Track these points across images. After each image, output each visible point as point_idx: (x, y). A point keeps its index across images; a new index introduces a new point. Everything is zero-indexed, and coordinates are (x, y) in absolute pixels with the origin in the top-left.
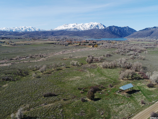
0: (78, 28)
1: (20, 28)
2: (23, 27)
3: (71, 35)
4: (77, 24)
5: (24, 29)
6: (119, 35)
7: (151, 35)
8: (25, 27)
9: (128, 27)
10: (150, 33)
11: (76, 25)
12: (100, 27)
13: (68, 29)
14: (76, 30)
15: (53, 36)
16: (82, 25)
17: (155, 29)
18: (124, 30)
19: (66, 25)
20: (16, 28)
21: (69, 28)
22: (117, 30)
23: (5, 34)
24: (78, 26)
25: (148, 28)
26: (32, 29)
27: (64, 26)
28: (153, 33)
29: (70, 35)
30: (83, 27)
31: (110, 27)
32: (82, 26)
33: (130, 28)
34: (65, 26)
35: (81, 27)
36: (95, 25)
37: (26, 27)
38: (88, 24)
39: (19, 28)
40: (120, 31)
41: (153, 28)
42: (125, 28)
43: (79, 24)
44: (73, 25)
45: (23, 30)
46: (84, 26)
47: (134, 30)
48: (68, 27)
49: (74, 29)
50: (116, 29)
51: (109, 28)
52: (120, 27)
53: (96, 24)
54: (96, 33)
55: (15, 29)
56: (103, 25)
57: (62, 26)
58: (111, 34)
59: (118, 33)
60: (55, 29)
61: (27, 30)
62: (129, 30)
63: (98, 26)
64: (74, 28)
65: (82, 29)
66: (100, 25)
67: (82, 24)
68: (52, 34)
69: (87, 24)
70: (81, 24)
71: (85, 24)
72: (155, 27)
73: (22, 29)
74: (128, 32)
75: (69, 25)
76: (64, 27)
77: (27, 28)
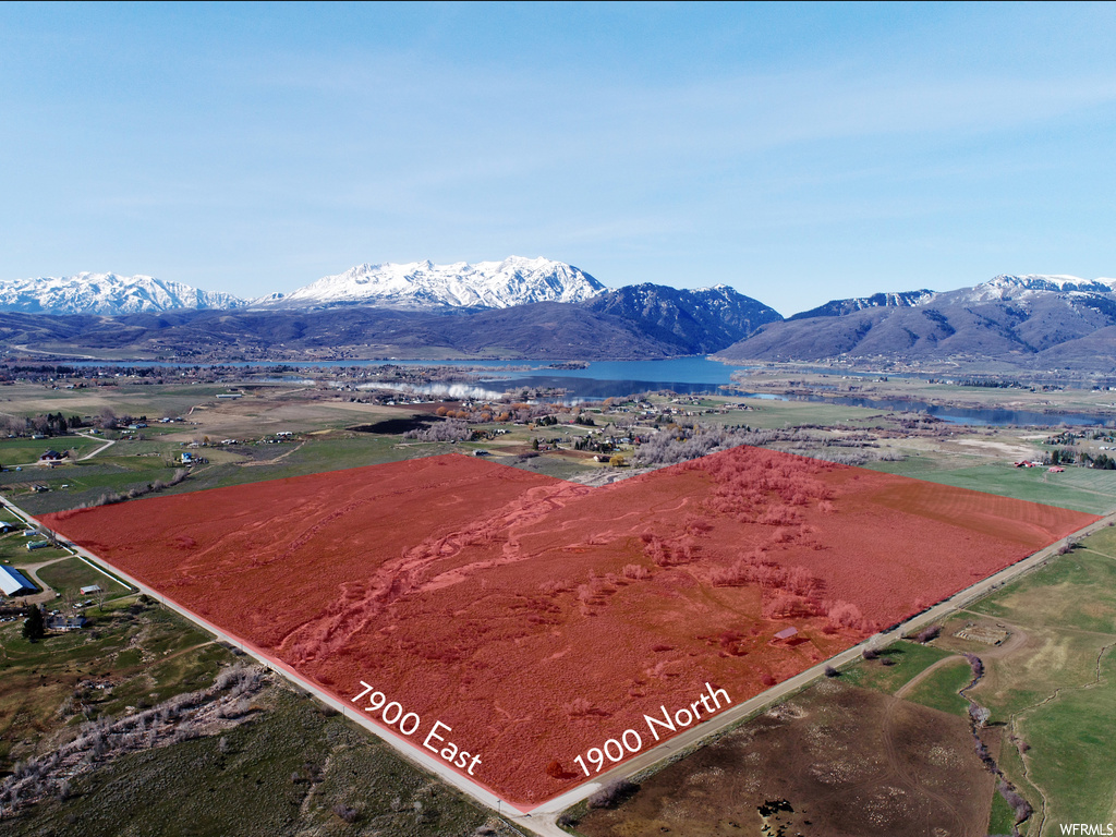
0: (439, 293)
1: (80, 281)
2: (99, 278)
3: (409, 339)
4: (430, 265)
5: (109, 292)
6: (679, 341)
7: (861, 345)
8: (112, 279)
9: (728, 289)
10: (854, 336)
11: (423, 268)
12: (567, 287)
13: (379, 296)
14: (427, 305)
15: (308, 345)
16: (463, 274)
17: (882, 309)
18: (706, 307)
19: (369, 274)
20: (57, 283)
21: (384, 288)
22: (668, 310)
23: (24, 336)
24: (437, 275)
25: (840, 302)
26: (158, 289)
27: (352, 275)
28: (869, 334)
29: (406, 344)
30: (470, 283)
31: (627, 291)
32: (460, 278)
33: (741, 298)
34: (360, 279)
35: (454, 284)
36: (536, 276)
37: (119, 278)
38: (499, 263)
39: (75, 285)
40: (685, 315)
41: (871, 300)
42: (714, 294)
43: (442, 268)
44: (408, 269)
45: (99, 297)
46: (474, 277)
47: (765, 307)
48: (377, 281)
49: (418, 294)
50: (664, 305)
51: (625, 300)
52: (686, 291)
53: (541, 266)
54: (554, 332)
55: (53, 290)
56: (584, 274)
57: (344, 276)
58: (635, 334)
59: (677, 328)
60: (302, 294)
61: (127, 297)
62: (733, 306)
63: (558, 283)
64: (414, 288)
65: (466, 300)
66: (569, 271)
67: (464, 264)
68: (300, 335)
69: (488, 267)
70: (457, 267)
71: (480, 267)
72: (880, 298)
73: (96, 289)
74: (732, 319)
75: (384, 269)
76: (353, 280)
77: (128, 283)
